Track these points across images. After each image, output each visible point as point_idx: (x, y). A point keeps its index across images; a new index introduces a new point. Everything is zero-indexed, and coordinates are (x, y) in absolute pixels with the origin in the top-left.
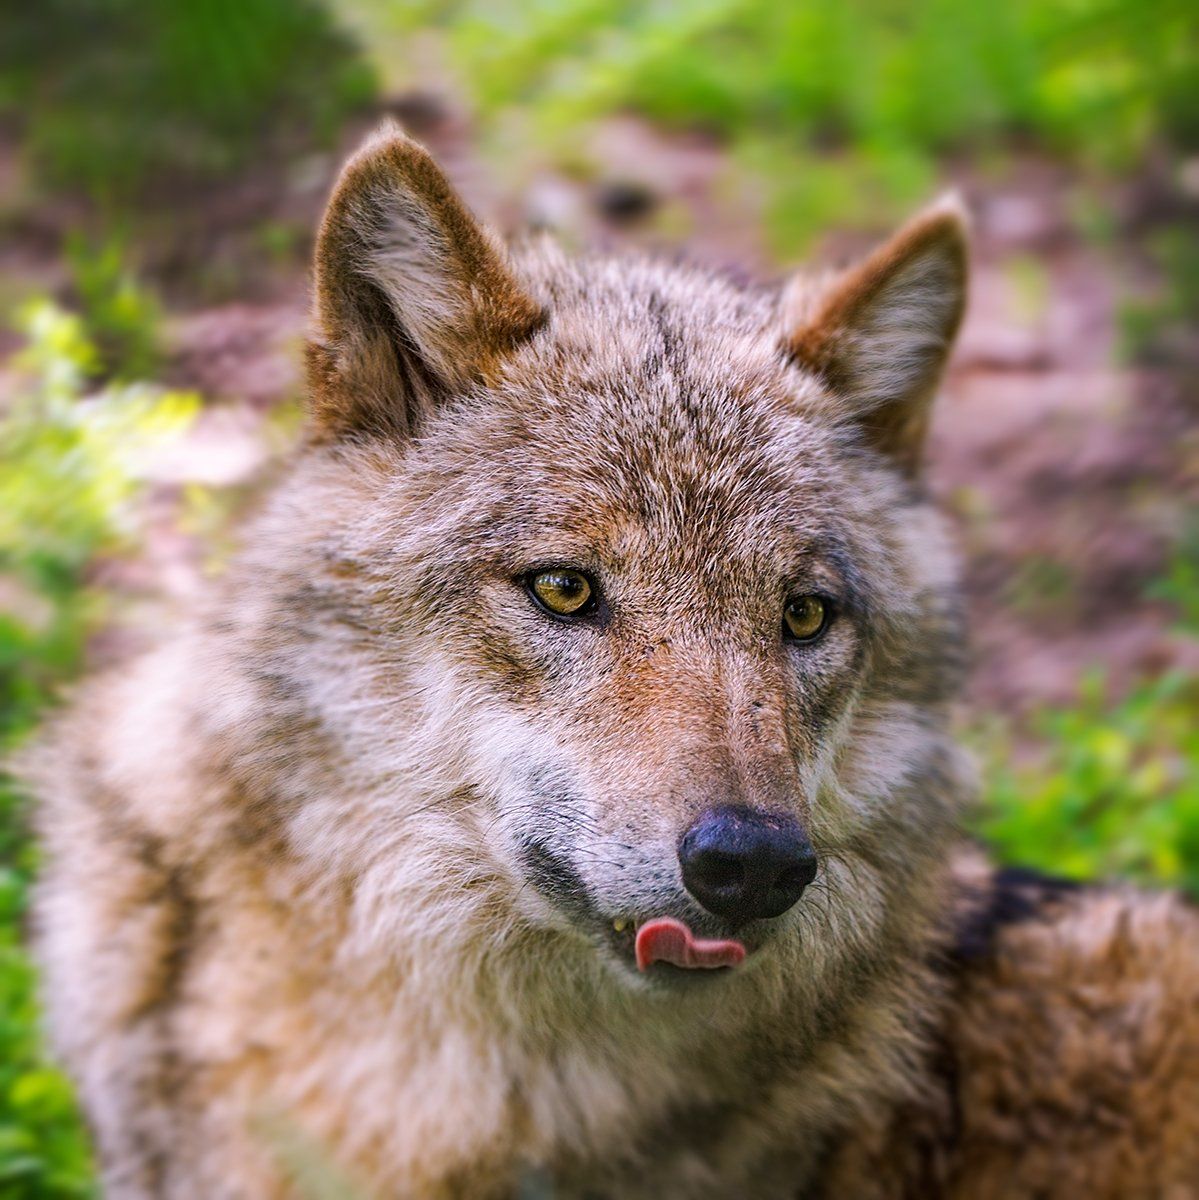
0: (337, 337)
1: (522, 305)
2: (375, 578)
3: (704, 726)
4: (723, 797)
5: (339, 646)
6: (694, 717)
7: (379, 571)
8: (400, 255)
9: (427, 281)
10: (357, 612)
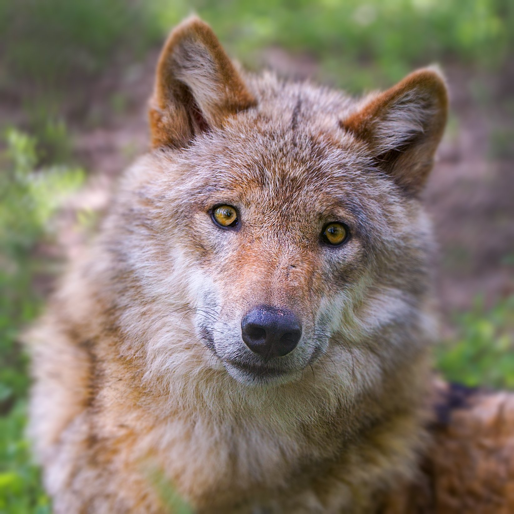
0: (164, 107)
1: (245, 97)
2: (157, 207)
3: (264, 273)
4: (262, 302)
5: (142, 237)
6: (261, 269)
7: (159, 204)
8: (196, 71)
9: (207, 83)
10: (149, 222)
